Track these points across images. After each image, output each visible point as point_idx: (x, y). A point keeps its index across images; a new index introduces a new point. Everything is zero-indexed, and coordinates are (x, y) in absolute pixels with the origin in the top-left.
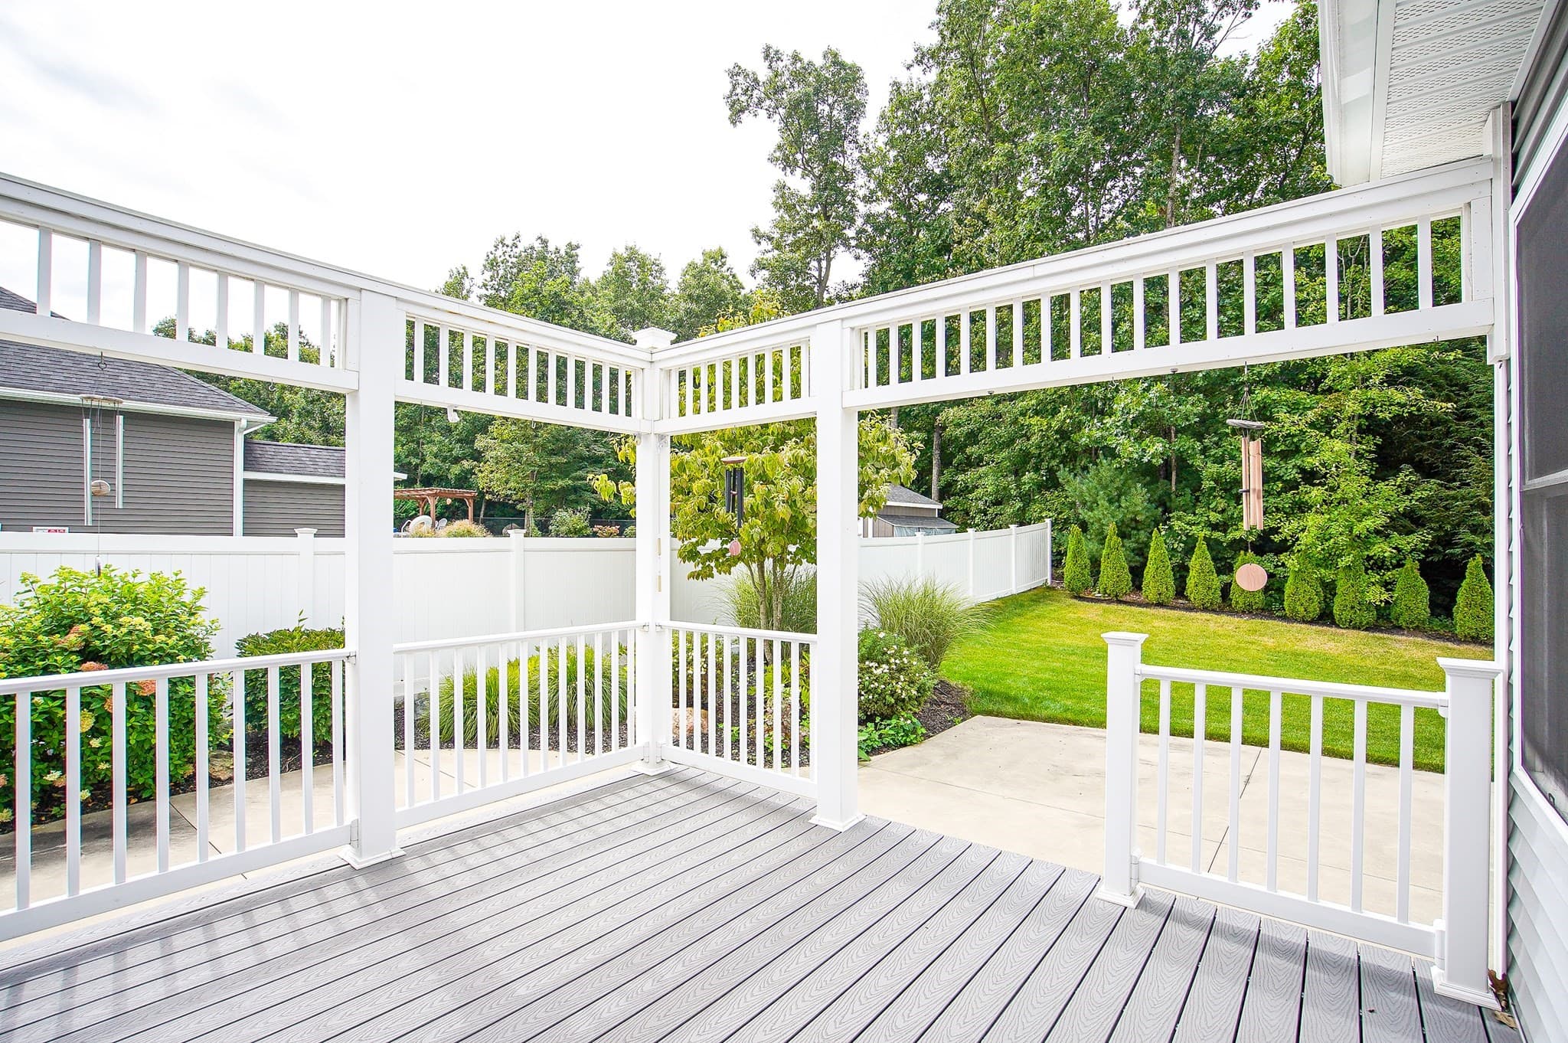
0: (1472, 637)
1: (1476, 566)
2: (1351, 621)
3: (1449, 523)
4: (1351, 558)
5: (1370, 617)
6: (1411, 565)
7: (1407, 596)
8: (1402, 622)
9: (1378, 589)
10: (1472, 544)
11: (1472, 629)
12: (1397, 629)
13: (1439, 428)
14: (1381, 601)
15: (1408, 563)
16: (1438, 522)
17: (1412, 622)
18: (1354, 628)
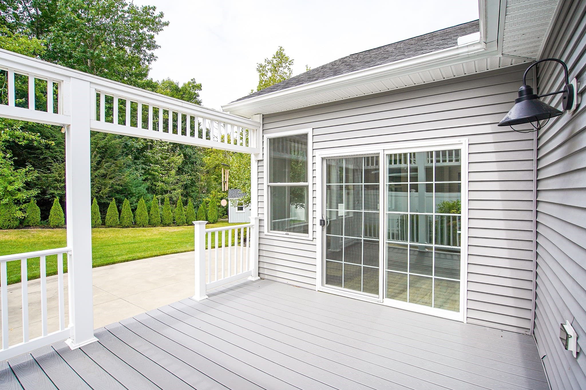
0: (56, 226)
1: (57, 201)
2: (8, 226)
3: (44, 186)
4: (7, 200)
5: (17, 223)
6: (33, 201)
7: (32, 213)
8: (31, 224)
9: (20, 212)
10: (53, 193)
11: (57, 223)
12: (28, 226)
13: (39, 151)
14: (22, 217)
15: (32, 201)
16: (40, 185)
17: (35, 223)
18: (10, 228)
